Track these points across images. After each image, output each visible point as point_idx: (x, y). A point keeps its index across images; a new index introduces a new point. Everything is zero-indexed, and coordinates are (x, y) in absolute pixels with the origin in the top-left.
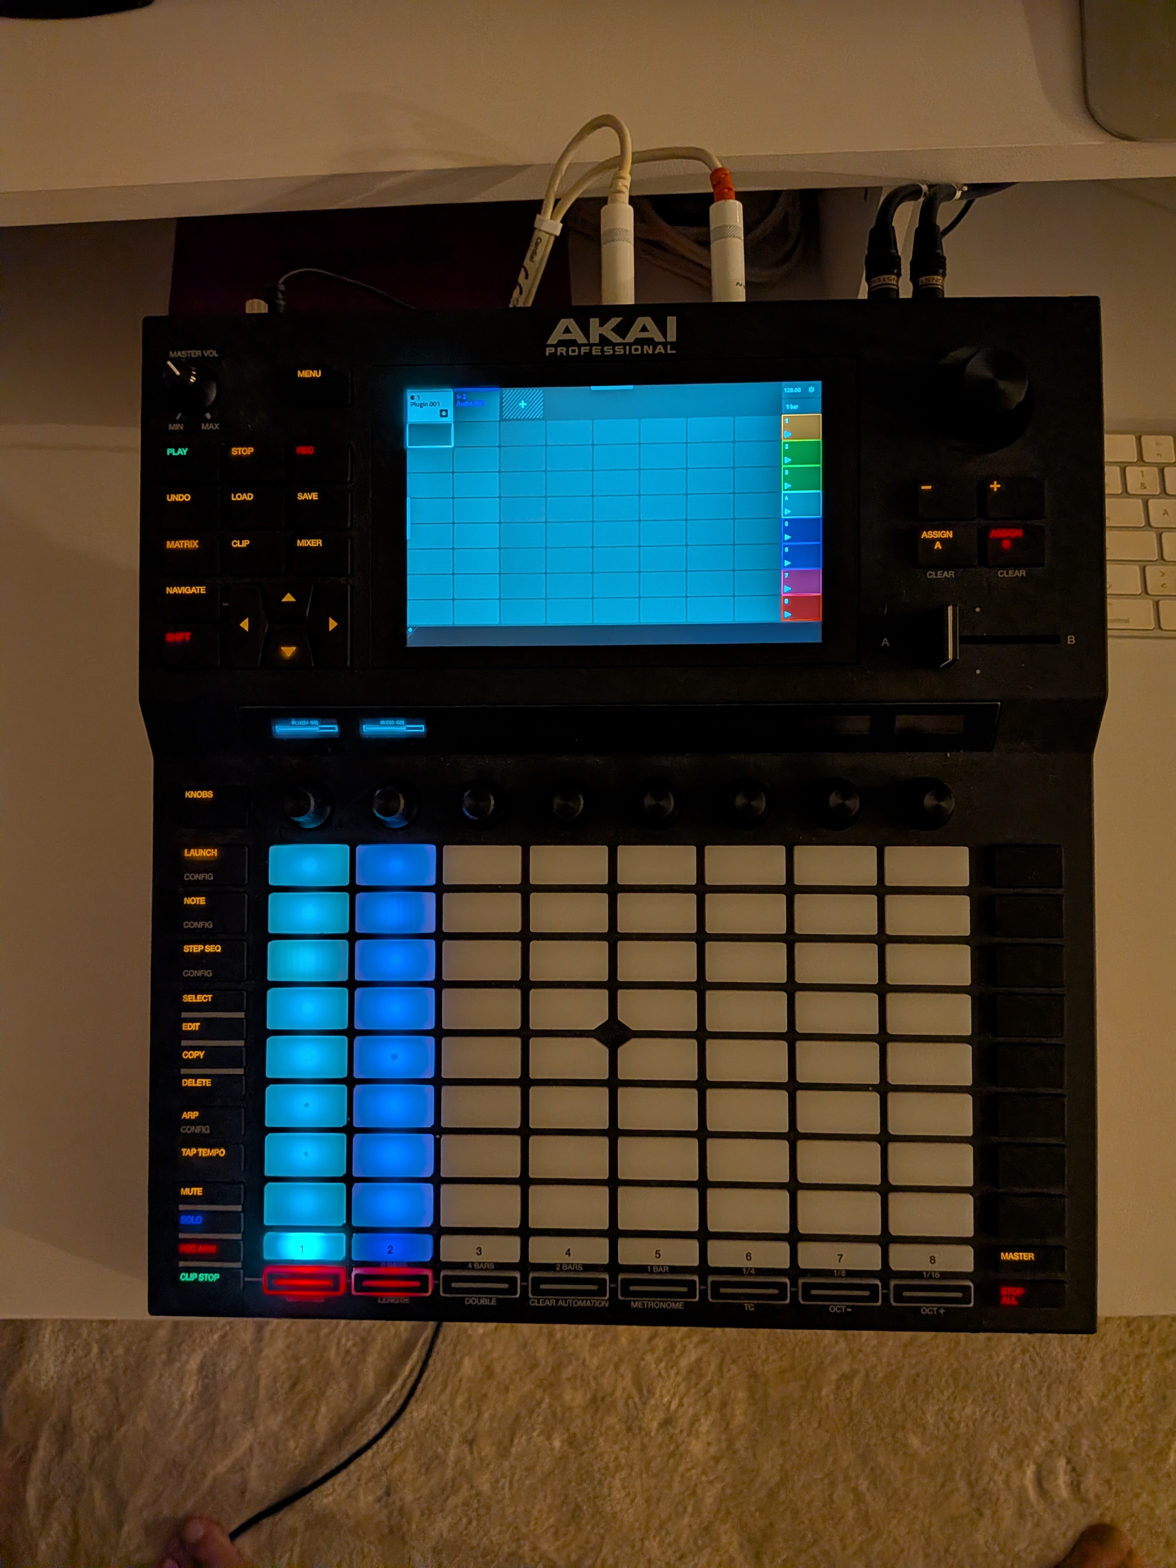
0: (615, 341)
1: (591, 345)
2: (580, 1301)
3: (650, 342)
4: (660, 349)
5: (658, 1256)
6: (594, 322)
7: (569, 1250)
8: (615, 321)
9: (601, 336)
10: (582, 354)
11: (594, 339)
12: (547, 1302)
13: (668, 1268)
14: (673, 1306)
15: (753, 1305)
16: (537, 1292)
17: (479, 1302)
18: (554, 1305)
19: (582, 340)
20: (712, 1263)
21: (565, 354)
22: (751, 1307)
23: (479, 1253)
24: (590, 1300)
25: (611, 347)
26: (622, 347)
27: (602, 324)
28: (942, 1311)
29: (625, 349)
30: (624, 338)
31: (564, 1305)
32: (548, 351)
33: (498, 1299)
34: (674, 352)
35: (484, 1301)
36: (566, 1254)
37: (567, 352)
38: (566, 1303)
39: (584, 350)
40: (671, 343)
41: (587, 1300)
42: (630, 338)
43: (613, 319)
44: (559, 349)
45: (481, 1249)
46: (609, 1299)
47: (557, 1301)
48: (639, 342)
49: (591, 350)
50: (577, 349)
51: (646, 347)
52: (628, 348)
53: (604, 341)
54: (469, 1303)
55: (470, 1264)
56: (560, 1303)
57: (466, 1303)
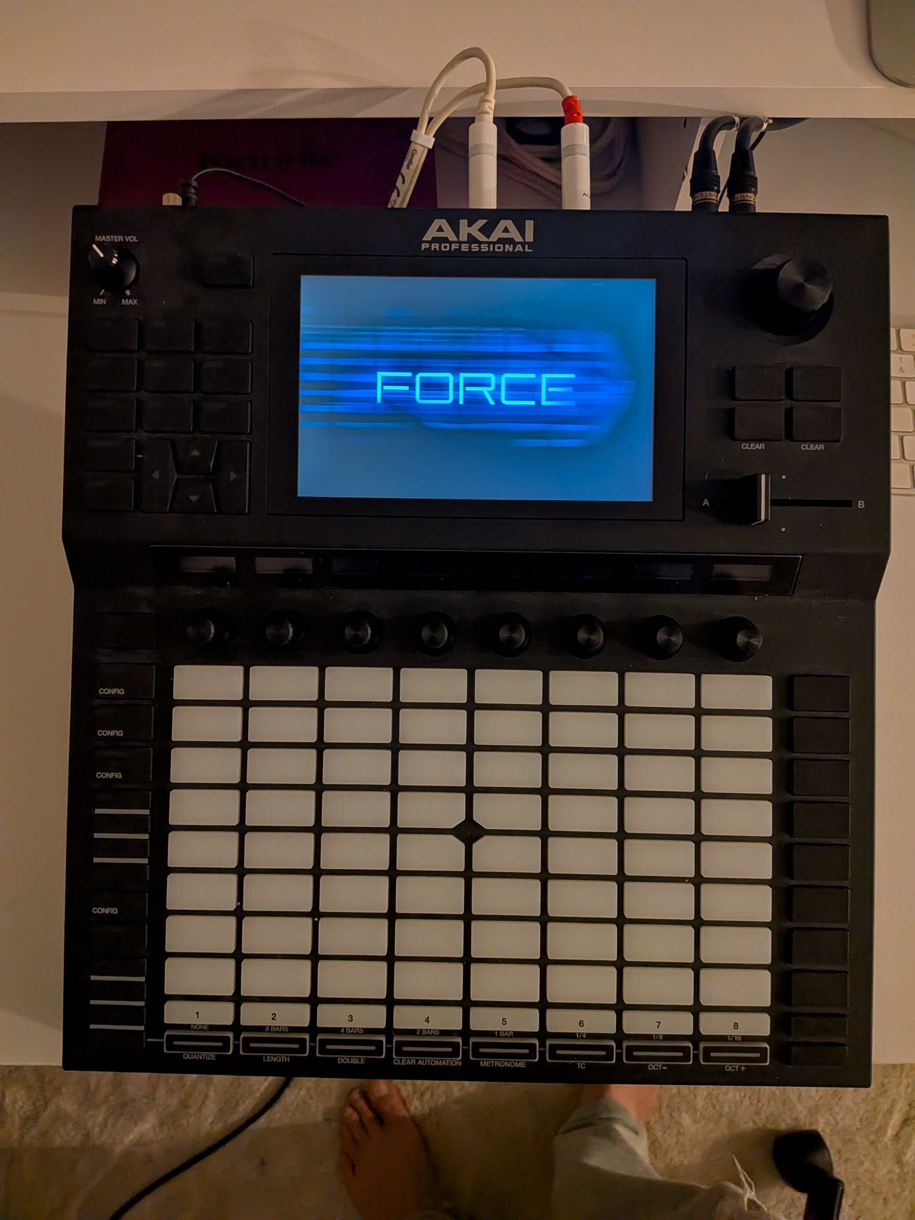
0: (481, 240)
2: (437, 1061)
3: (511, 241)
4: (519, 248)
5: (504, 1023)
6: (463, 223)
7: (428, 1018)
8: (481, 223)
9: (469, 235)
10: (453, 250)
11: (463, 237)
12: (408, 1062)
13: (512, 1033)
14: (516, 1065)
15: (585, 1064)
16: (400, 1053)
17: (350, 1061)
18: (415, 1063)
19: (452, 237)
20: (550, 1028)
21: (438, 250)
22: (583, 1066)
23: (351, 1020)
24: (445, 1060)
25: (477, 245)
26: (487, 245)
27: (470, 225)
28: (743, 1068)
29: (489, 247)
30: (488, 238)
32: (424, 246)
33: (366, 1060)
34: (531, 251)
35: (355, 1060)
36: (426, 1021)
37: (440, 248)
38: (424, 1063)
39: (454, 247)
40: (528, 243)
41: (442, 1060)
42: (494, 238)
43: (479, 221)
44: (433, 245)
45: (352, 1016)
46: (461, 1060)
47: (417, 1061)
48: (501, 241)
49: (460, 247)
50: (448, 245)
51: (507, 246)
52: (491, 246)
53: (472, 239)
54: (341, 1062)
55: (343, 1029)
56: (420, 1062)
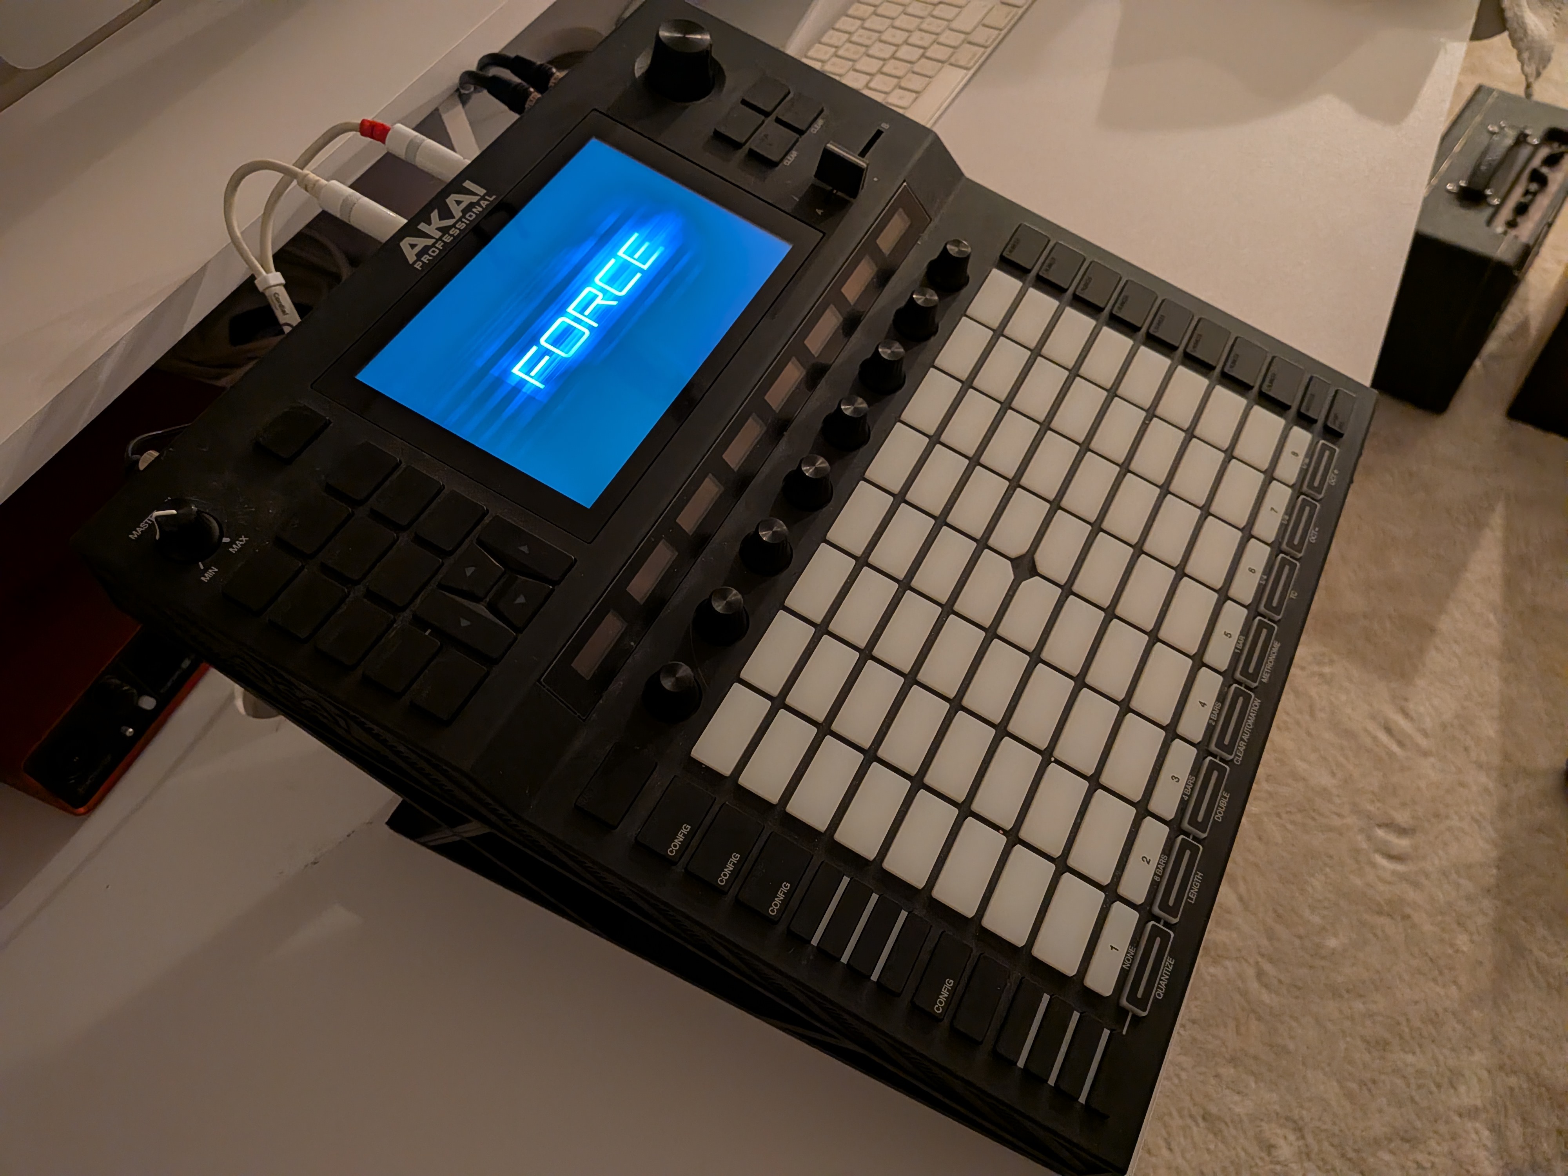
0: (452, 224)
1: (440, 239)
2: (1249, 721)
3: (471, 205)
4: (484, 203)
5: (1229, 635)
6: (422, 227)
7: (1201, 703)
8: (435, 215)
9: (438, 229)
10: (441, 248)
11: (438, 234)
12: (1242, 749)
13: (1242, 634)
14: (1275, 650)
15: (1292, 592)
16: (1229, 749)
17: (1222, 808)
18: (1245, 744)
19: (429, 242)
20: (1249, 601)
21: (431, 258)
22: (1294, 593)
23: (1177, 780)
24: (1250, 712)
25: (453, 229)
26: (460, 223)
27: (429, 223)
28: (1336, 472)
29: (463, 222)
30: (453, 217)
31: (1249, 735)
32: (418, 266)
33: (1226, 790)
34: (494, 197)
35: (1224, 803)
36: (1203, 706)
37: (430, 256)
38: (1247, 734)
39: (439, 245)
40: (485, 195)
41: (1249, 715)
42: (457, 214)
43: (432, 215)
44: (422, 259)
45: (1173, 776)
46: (1255, 697)
47: (1242, 740)
48: (465, 211)
49: (443, 241)
50: (434, 249)
51: (474, 210)
52: (463, 220)
53: (444, 230)
54: (1221, 818)
55: (1184, 796)
56: (1245, 737)
57: (1220, 820)
